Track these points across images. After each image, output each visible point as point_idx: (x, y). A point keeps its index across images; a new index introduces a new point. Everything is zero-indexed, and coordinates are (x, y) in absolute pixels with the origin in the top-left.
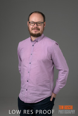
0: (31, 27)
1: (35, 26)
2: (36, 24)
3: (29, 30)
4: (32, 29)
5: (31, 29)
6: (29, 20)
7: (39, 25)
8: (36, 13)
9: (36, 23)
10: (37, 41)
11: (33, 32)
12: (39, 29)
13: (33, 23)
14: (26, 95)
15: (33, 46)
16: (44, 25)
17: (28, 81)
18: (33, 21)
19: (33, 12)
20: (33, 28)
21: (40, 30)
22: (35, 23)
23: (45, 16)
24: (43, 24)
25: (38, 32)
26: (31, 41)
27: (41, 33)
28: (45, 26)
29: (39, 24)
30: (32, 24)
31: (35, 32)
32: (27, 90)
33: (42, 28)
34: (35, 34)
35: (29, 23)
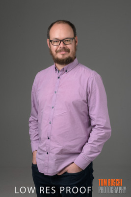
0: (54, 47)
1: (62, 45)
2: (62, 43)
3: (52, 54)
4: (57, 52)
5: (54, 53)
6: (49, 37)
7: (67, 43)
8: (60, 23)
9: (63, 41)
10: (66, 71)
11: (59, 56)
12: (68, 51)
13: (56, 42)
14: (46, 161)
15: (59, 78)
16: (76, 42)
17: (49, 138)
18: (56, 38)
19: (55, 23)
20: (59, 49)
21: (71, 51)
22: (61, 41)
23: (75, 26)
24: (74, 40)
25: (67, 56)
26: (55, 70)
27: (72, 56)
28: (77, 44)
29: (67, 41)
30: (55, 44)
31: (63, 55)
32: (47, 153)
33: (74, 48)
34: (63, 60)
35: (51, 41)
